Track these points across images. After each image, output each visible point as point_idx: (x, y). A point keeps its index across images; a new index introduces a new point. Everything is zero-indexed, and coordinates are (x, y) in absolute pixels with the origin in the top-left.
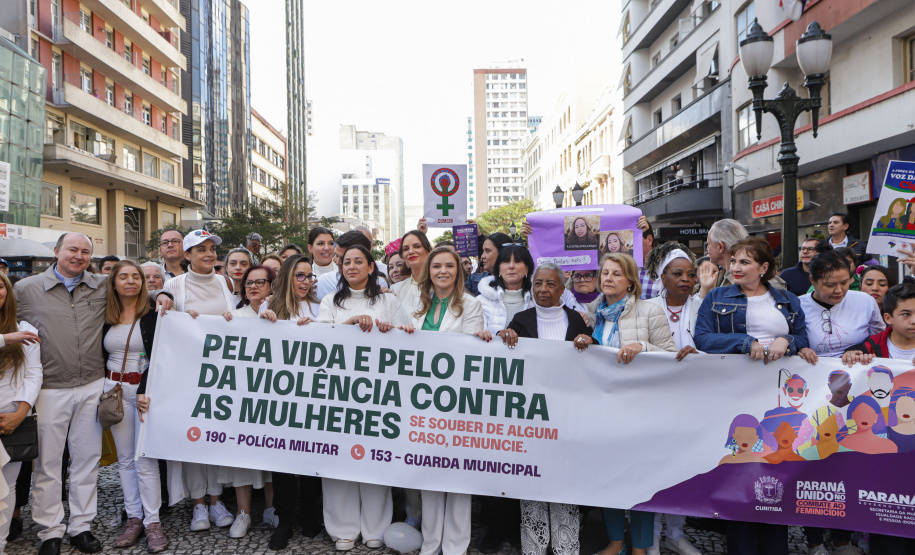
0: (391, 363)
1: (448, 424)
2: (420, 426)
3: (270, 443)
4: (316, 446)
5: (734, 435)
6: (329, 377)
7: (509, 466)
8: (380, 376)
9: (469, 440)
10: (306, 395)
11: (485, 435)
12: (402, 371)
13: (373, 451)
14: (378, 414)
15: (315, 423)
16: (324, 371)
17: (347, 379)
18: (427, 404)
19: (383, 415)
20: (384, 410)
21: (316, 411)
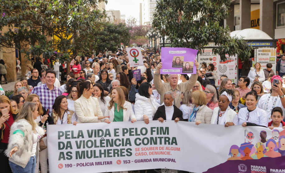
0: (127, 133)
1: (147, 149)
2: (138, 151)
3: (88, 164)
4: (104, 163)
5: (231, 152)
6: (106, 140)
7: (167, 159)
8: (123, 137)
9: (154, 153)
10: (98, 147)
11: (159, 151)
12: (130, 135)
13: (124, 161)
14: (124, 149)
15: (103, 155)
16: (103, 138)
17: (112, 140)
18: (140, 144)
19: (126, 149)
20: (126, 148)
21: (103, 152)
